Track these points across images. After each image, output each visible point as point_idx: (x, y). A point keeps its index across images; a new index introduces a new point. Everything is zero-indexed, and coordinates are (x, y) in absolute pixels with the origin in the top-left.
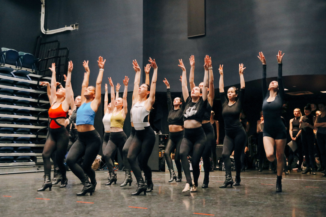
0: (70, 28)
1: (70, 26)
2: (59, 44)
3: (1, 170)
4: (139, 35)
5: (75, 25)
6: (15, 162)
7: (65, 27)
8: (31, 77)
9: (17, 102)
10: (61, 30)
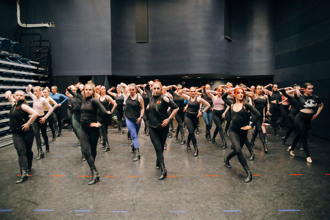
0: (47, 25)
1: (46, 23)
2: (41, 37)
3: (1, 143)
4: (108, 37)
5: (51, 23)
6: (8, 135)
7: (41, 23)
8: (31, 63)
9: (25, 83)
10: (38, 25)
